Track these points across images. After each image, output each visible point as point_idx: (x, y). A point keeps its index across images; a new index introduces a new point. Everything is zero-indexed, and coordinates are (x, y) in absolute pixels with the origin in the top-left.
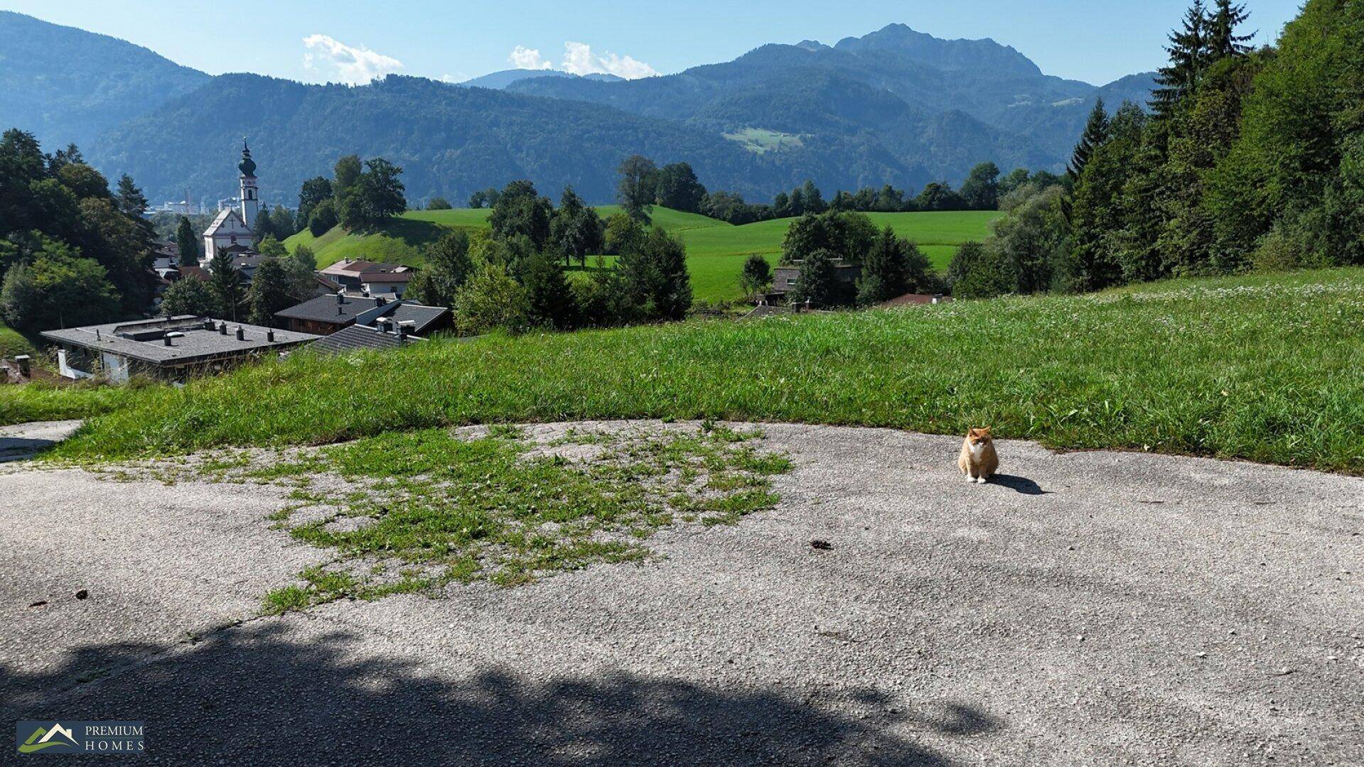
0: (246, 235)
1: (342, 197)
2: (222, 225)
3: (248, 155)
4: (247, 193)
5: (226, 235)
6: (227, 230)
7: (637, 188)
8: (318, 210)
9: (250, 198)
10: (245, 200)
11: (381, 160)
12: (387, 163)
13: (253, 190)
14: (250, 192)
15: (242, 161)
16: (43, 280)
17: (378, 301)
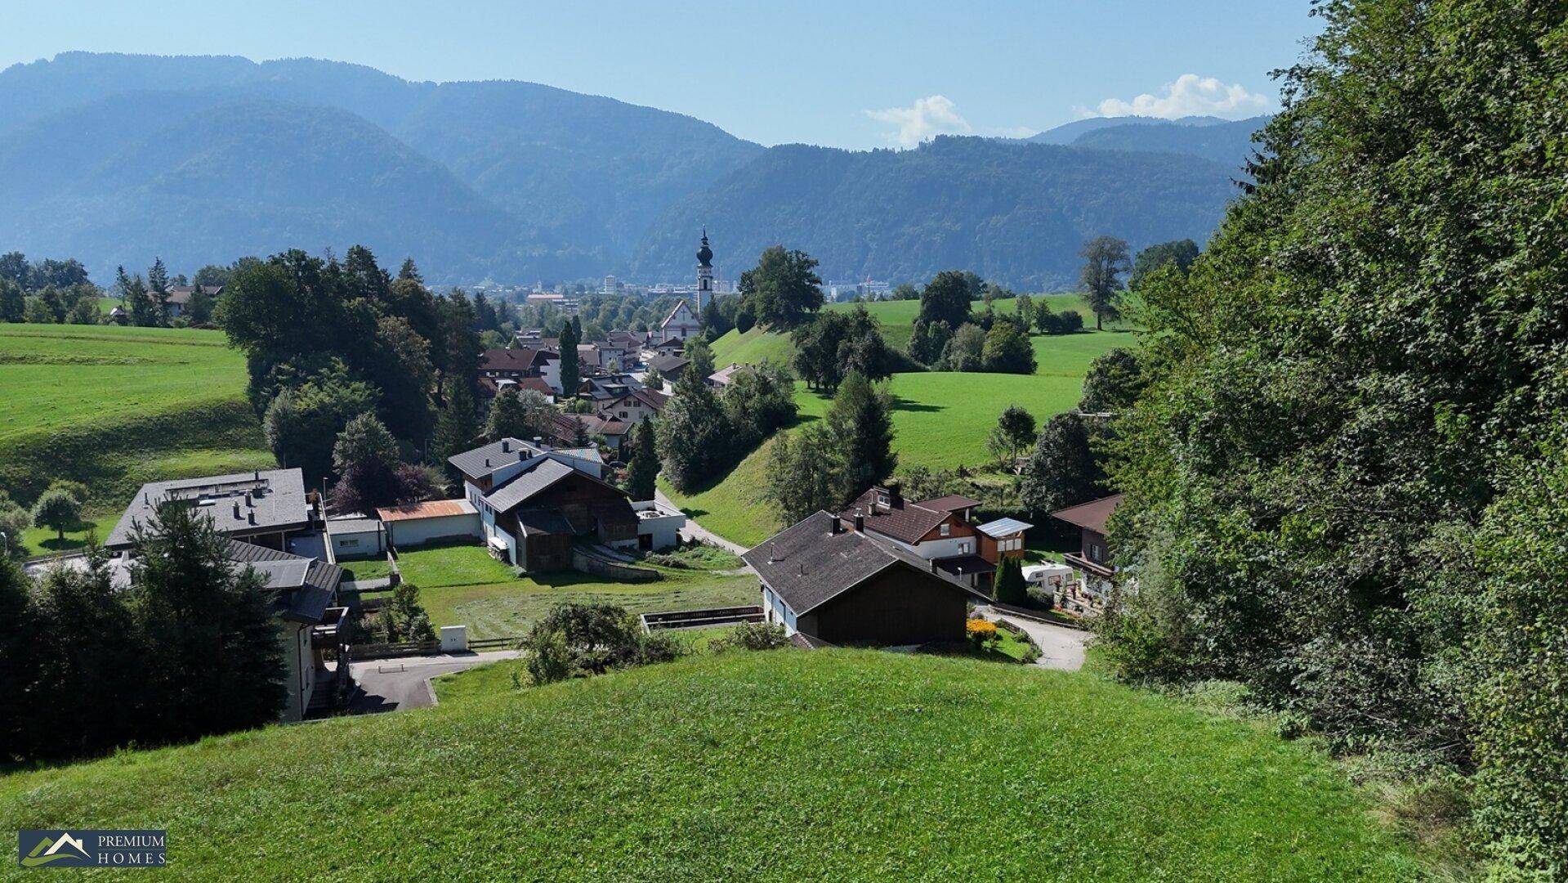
0: (693, 327)
1: (762, 291)
2: (674, 317)
3: (705, 243)
4: (702, 284)
5: (677, 327)
6: (678, 322)
7: (1104, 276)
8: (745, 305)
9: (705, 288)
10: (700, 290)
11: (797, 253)
12: (803, 255)
13: (708, 279)
14: (705, 281)
15: (700, 250)
16: (301, 405)
17: (522, 454)
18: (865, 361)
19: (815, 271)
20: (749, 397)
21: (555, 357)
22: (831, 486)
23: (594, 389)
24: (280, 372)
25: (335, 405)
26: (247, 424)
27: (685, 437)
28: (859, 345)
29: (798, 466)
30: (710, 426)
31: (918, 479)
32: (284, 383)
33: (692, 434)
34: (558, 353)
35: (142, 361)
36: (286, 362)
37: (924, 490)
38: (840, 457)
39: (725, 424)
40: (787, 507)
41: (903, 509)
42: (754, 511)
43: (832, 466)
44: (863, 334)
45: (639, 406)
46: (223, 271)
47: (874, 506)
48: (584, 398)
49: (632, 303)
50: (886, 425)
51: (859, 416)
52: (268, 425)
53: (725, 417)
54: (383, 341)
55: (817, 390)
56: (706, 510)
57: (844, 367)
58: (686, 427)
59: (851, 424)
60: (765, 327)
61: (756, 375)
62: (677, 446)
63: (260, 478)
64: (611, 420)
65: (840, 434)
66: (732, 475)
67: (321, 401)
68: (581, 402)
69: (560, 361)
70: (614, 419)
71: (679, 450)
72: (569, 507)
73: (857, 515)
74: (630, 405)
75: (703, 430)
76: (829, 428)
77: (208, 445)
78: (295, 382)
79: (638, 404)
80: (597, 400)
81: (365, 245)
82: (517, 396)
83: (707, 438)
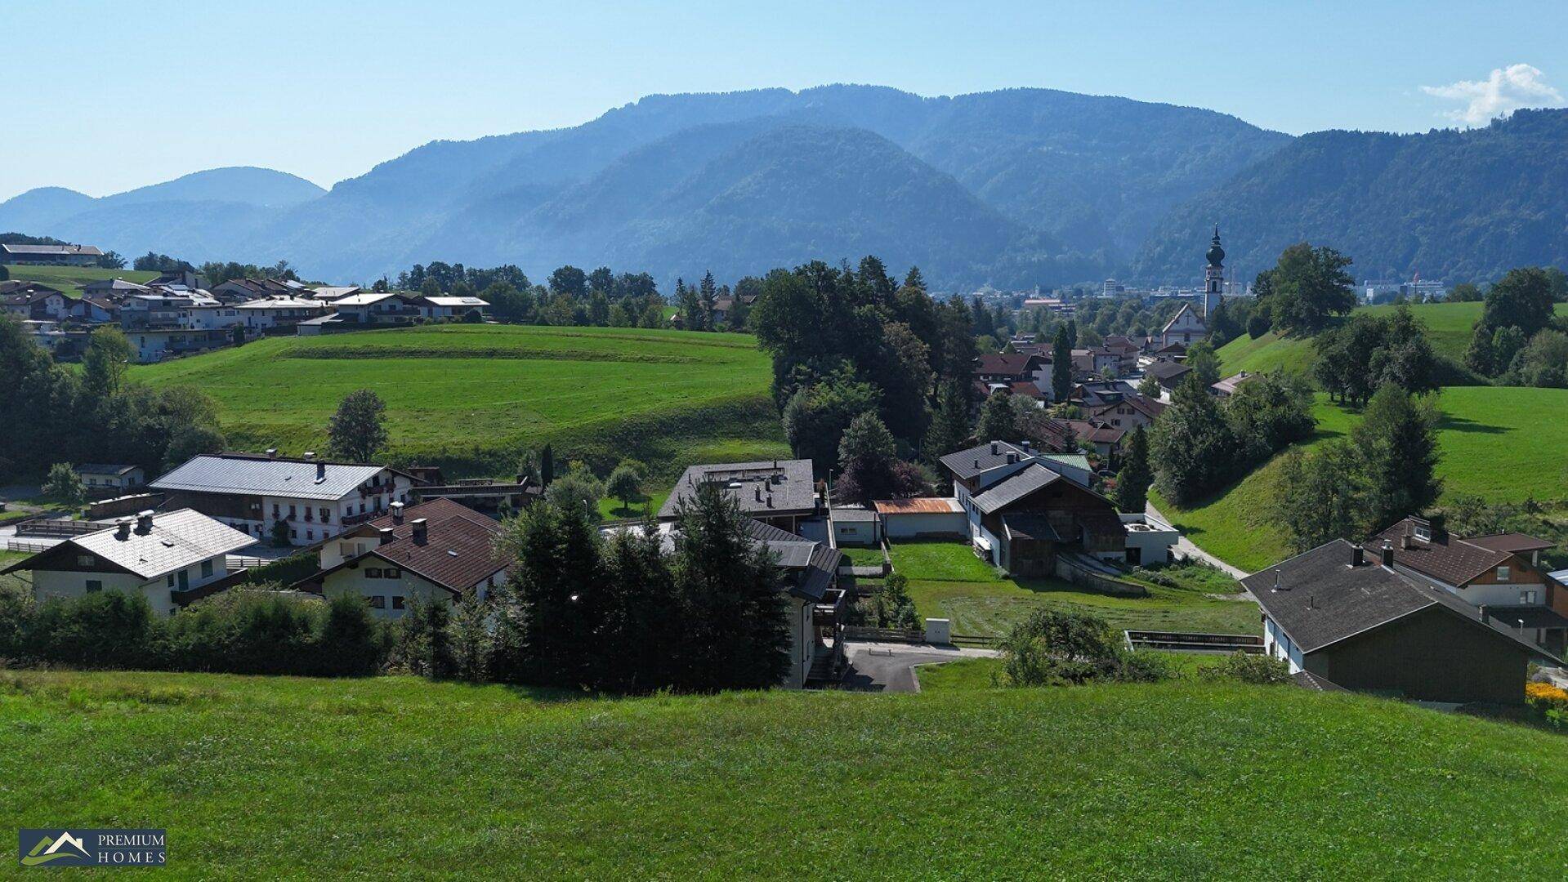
0: (1199, 332)
1: (1280, 292)
2: (1177, 321)
3: (1218, 243)
4: (1211, 285)
5: (1178, 332)
6: (1182, 326)
8: (1259, 308)
9: (1214, 290)
10: (1208, 292)
11: (1326, 250)
12: (1333, 253)
13: (1218, 281)
14: (1215, 283)
15: (1211, 250)
16: (814, 403)
17: (1010, 456)
18: (1406, 372)
19: (1347, 271)
20: (1258, 408)
21: (1048, 362)
22: (1353, 513)
23: (1086, 394)
24: (798, 372)
25: (843, 404)
26: (770, 418)
27: (1182, 448)
28: (1399, 354)
29: (1315, 488)
30: (1211, 439)
31: (1470, 509)
32: (802, 382)
33: (1190, 447)
34: (1052, 358)
35: (693, 361)
36: (805, 364)
37: (1477, 524)
38: (1367, 480)
39: (1228, 437)
40: (1298, 532)
41: (1447, 544)
42: (1258, 533)
43: (1357, 489)
44: (1405, 340)
45: (1133, 413)
46: (758, 282)
47: (1408, 538)
48: (1075, 403)
49: (1131, 307)
50: (1427, 447)
51: (1395, 435)
52: (787, 420)
53: (1229, 430)
54: (887, 345)
55: (1342, 403)
56: (1202, 527)
57: (1377, 378)
58: (1185, 438)
59: (1384, 443)
60: (1281, 332)
61: (1268, 385)
62: (1172, 457)
63: (778, 466)
64: (1102, 428)
65: (1369, 454)
66: (1234, 493)
67: (831, 400)
68: (1072, 408)
69: (1052, 366)
70: (1105, 427)
71: (1174, 462)
72: (1052, 513)
73: (1385, 548)
74: (1123, 413)
75: (1203, 442)
76: (1356, 447)
77: (738, 435)
78: (810, 381)
79: (1132, 411)
80: (1089, 407)
81: (876, 255)
82: (1007, 401)
83: (1207, 450)
